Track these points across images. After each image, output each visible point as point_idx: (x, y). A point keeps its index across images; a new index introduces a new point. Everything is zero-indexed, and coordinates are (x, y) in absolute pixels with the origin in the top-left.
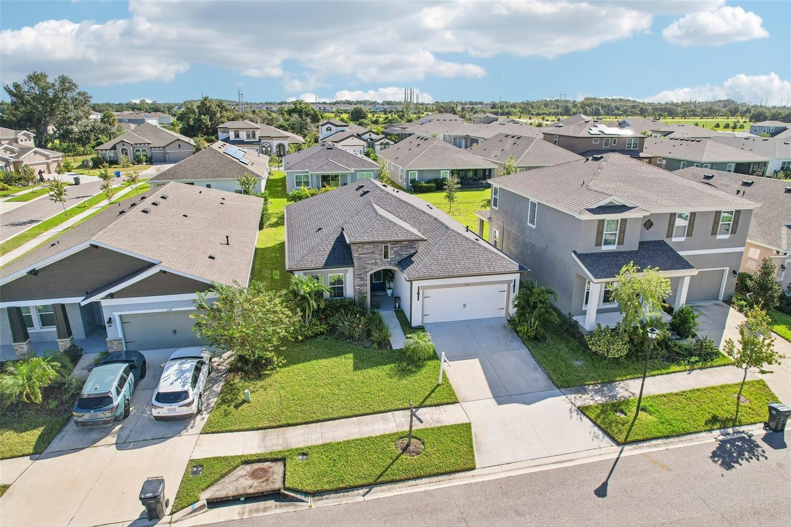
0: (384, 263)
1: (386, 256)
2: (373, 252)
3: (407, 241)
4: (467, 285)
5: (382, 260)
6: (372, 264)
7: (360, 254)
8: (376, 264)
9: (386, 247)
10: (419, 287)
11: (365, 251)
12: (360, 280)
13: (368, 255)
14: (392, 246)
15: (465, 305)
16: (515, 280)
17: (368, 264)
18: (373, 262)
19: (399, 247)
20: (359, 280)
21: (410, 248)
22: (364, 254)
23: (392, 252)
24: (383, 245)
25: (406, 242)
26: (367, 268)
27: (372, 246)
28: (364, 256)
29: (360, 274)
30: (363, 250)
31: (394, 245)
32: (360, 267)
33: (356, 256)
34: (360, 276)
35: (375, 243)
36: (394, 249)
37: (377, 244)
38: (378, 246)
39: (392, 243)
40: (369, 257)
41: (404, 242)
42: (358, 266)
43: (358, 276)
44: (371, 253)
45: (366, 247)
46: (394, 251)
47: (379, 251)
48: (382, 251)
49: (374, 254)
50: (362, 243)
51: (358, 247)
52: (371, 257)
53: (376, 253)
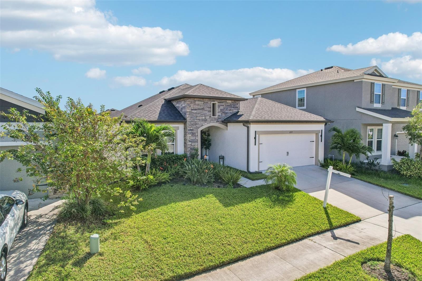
0: (212, 120)
1: (214, 115)
2: (203, 109)
3: (231, 100)
4: (291, 132)
5: (211, 117)
6: (203, 120)
7: (192, 110)
8: (205, 120)
9: (214, 105)
10: (256, 131)
11: (196, 107)
12: (192, 136)
13: (199, 111)
14: (219, 104)
15: (288, 153)
16: (322, 130)
17: (199, 120)
18: (203, 118)
19: (224, 106)
20: (190, 135)
21: (233, 107)
22: (196, 110)
23: (219, 110)
24: (212, 102)
25: (230, 102)
26: (198, 124)
27: (202, 103)
28: (196, 111)
29: (192, 130)
30: (194, 106)
31: (220, 103)
32: (192, 123)
33: (189, 111)
34: (192, 131)
35: (205, 99)
36: (220, 107)
37: (206, 100)
38: (207, 102)
39: (219, 101)
40: (199, 113)
41: (228, 101)
42: (190, 121)
43: (190, 132)
44: (202, 109)
45: (197, 102)
46: (221, 109)
47: (208, 108)
48: (211, 108)
49: (204, 111)
50: (194, 98)
51: (190, 102)
52: (202, 114)
53: (205, 109)
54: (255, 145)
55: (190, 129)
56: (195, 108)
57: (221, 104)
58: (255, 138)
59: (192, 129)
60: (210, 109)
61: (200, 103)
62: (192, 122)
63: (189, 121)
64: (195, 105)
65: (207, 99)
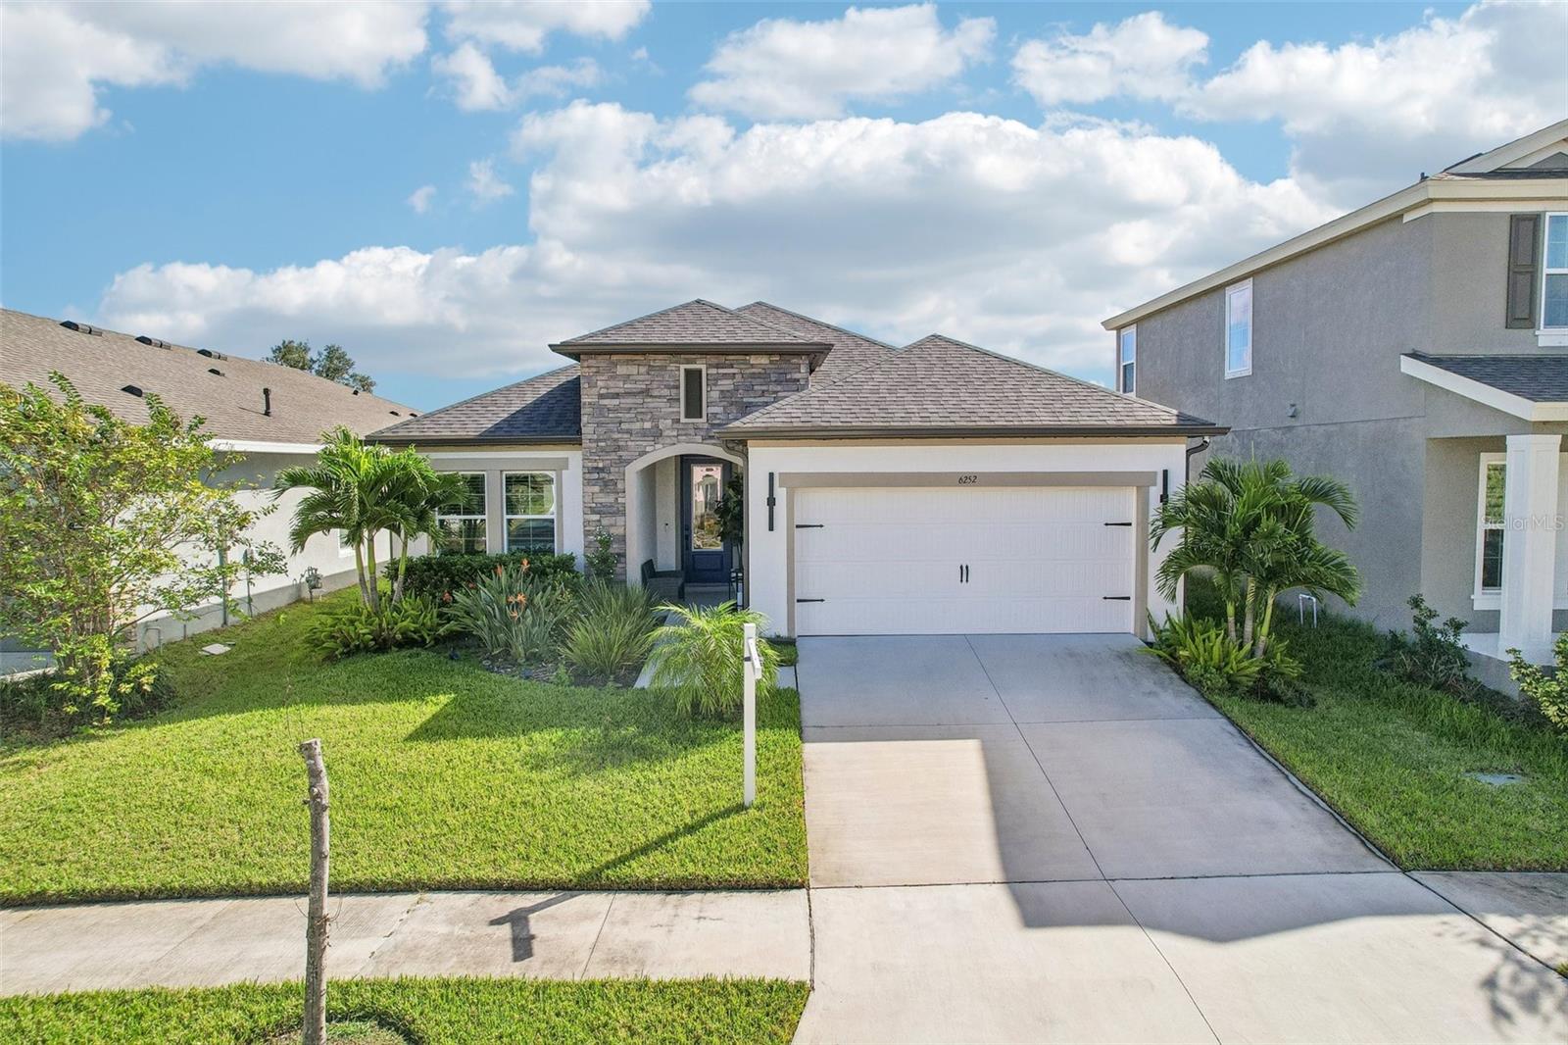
0: (682, 432)
1: (694, 408)
2: (646, 393)
3: (769, 353)
4: (967, 480)
5: (678, 421)
6: (644, 433)
7: (601, 396)
8: (656, 435)
9: (693, 378)
10: (771, 475)
11: (619, 386)
12: (601, 491)
13: (630, 400)
14: (713, 371)
15: (964, 572)
16: (1165, 472)
17: (629, 432)
18: (648, 425)
19: (738, 377)
20: (596, 489)
21: (778, 382)
22: (617, 396)
23: (715, 395)
24: (683, 367)
25: (764, 360)
26: (626, 448)
27: (643, 370)
28: (616, 402)
29: (602, 470)
30: (611, 383)
31: (717, 366)
32: (603, 444)
33: (590, 403)
34: (602, 475)
35: (652, 357)
36: (719, 382)
37: (658, 361)
38: (663, 368)
39: (714, 360)
40: (631, 408)
41: (753, 360)
42: (595, 437)
43: (596, 476)
44: (639, 393)
45: (621, 370)
46: (722, 391)
47: (668, 387)
48: (678, 387)
49: (650, 400)
50: (611, 353)
51: (594, 370)
52: (639, 410)
53: (656, 393)
54: (771, 528)
55: (595, 465)
56: (612, 391)
57: (721, 371)
58: (771, 502)
59: (601, 465)
60: (674, 391)
61: (633, 370)
62: (604, 440)
63: (589, 437)
64: (613, 377)
65: (660, 357)
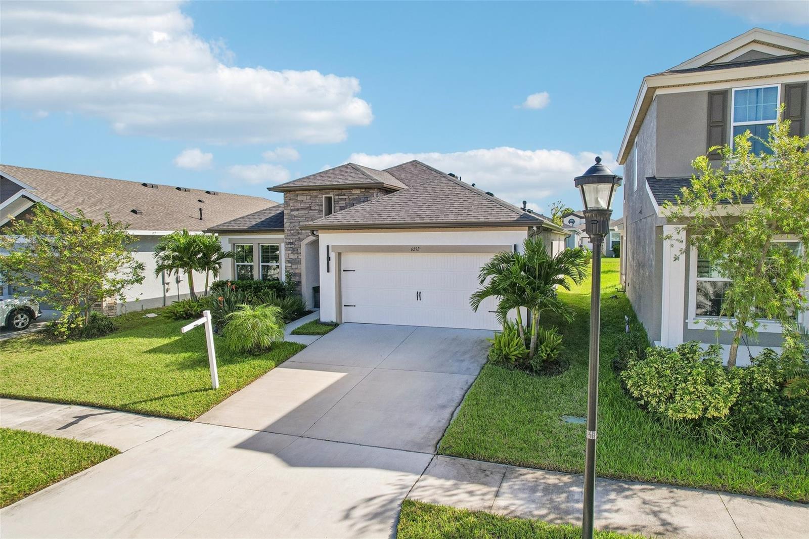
2: (310, 208)
3: (360, 188)
4: (415, 249)
7: (292, 210)
9: (329, 200)
10: (328, 247)
11: (298, 205)
12: (292, 253)
13: (302, 212)
14: (337, 197)
15: (419, 295)
16: (515, 246)
19: (347, 200)
20: (290, 252)
21: (364, 202)
22: (298, 210)
23: (338, 208)
24: (324, 196)
25: (358, 191)
26: (301, 234)
27: (308, 198)
28: (297, 213)
29: (292, 243)
30: (295, 204)
31: (338, 195)
32: (292, 232)
33: (287, 213)
34: (292, 246)
35: (312, 192)
36: (339, 203)
37: (314, 193)
38: (316, 197)
39: (336, 192)
40: (303, 215)
41: (354, 191)
42: (289, 228)
43: (290, 246)
44: (307, 208)
45: (299, 198)
46: (340, 207)
47: (318, 205)
48: (322, 205)
49: (311, 211)
50: (295, 191)
51: (289, 198)
52: (307, 216)
53: (313, 208)
55: (289, 241)
56: (296, 208)
57: (340, 197)
58: (329, 259)
59: (292, 241)
60: (321, 207)
61: (304, 198)
62: (293, 230)
63: (287, 228)
64: (296, 202)
65: (315, 191)
